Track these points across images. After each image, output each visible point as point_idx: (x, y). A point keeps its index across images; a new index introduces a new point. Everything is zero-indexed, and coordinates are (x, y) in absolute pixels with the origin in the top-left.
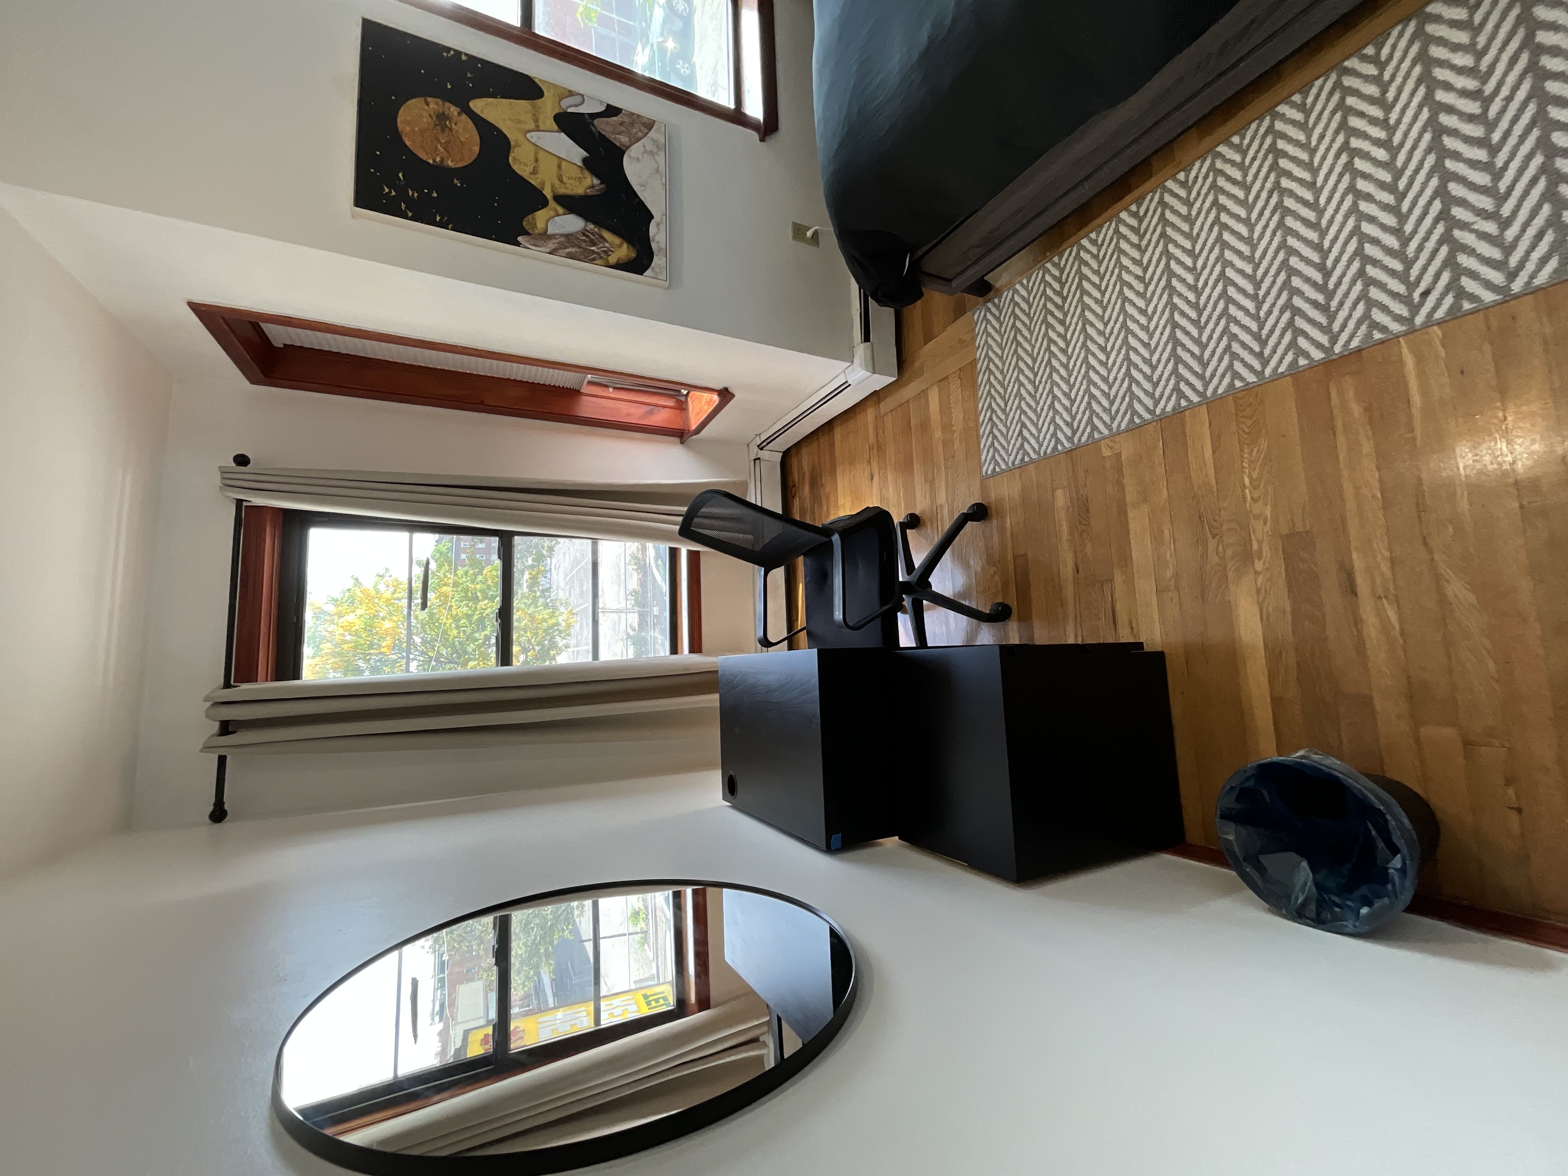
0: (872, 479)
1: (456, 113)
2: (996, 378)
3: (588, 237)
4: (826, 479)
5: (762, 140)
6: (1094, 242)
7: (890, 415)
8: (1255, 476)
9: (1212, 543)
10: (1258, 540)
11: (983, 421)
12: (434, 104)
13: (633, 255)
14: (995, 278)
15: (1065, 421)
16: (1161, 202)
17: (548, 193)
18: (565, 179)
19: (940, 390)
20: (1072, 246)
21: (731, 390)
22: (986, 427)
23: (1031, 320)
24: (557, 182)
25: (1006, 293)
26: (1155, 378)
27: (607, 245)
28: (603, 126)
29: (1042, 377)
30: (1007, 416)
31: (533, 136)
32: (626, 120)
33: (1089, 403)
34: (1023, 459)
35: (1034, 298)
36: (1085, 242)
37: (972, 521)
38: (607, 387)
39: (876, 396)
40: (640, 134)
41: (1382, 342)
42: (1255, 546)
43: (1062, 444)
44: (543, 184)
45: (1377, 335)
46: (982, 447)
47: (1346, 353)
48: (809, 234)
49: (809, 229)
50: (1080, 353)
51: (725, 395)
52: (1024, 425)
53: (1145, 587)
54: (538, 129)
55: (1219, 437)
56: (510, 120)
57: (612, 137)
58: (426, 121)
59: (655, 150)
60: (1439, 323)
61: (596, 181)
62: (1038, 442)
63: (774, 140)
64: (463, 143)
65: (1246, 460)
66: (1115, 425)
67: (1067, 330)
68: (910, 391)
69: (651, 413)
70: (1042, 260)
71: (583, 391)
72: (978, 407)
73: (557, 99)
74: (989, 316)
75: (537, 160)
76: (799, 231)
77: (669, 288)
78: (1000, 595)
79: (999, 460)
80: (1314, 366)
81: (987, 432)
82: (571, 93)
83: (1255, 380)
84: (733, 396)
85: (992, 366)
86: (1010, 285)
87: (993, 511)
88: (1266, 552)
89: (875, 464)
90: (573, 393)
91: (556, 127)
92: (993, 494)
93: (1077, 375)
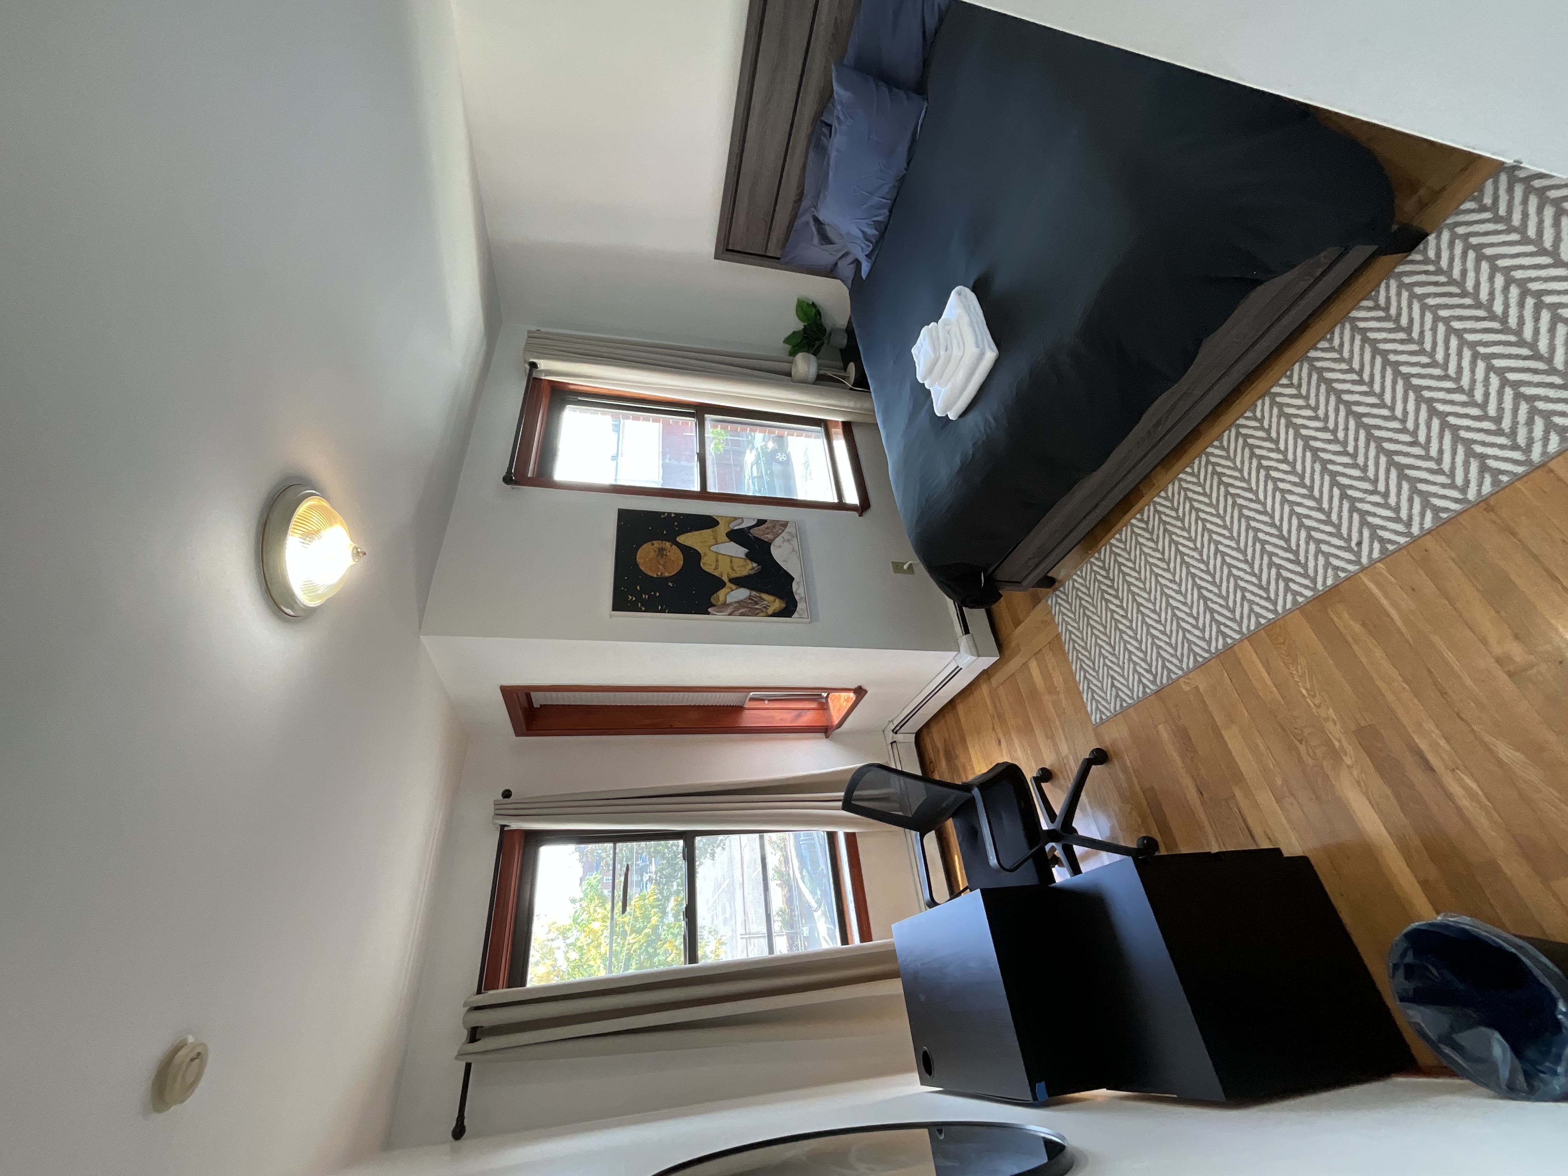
0: (1000, 743)
1: (669, 546)
2: (1080, 645)
3: (753, 600)
4: (959, 752)
5: (860, 515)
6: (1120, 541)
7: (1001, 687)
8: (1309, 687)
9: (1302, 748)
10: (1336, 739)
11: (1080, 679)
12: (657, 544)
13: (784, 605)
14: (1057, 573)
15: (1145, 669)
16: (1156, 511)
17: (725, 578)
18: (735, 568)
19: (1037, 660)
20: (1105, 545)
21: (865, 687)
22: (1083, 684)
23: (1093, 599)
24: (730, 571)
25: (1067, 583)
26: (1200, 625)
27: (766, 603)
28: (755, 532)
29: (1115, 639)
30: (1098, 672)
31: (714, 548)
32: (770, 525)
33: (1158, 653)
34: (1121, 705)
35: (1090, 584)
36: (1113, 541)
37: (1095, 764)
38: (763, 700)
39: (986, 675)
40: (780, 531)
41: (1347, 579)
42: (1337, 744)
43: (1149, 688)
44: (722, 574)
45: (1342, 575)
46: (1085, 700)
47: (1327, 589)
48: (905, 567)
49: (904, 564)
50: (1137, 617)
51: (860, 692)
52: (1113, 678)
53: (1265, 798)
54: (717, 543)
55: (1267, 661)
56: (701, 542)
57: (762, 538)
58: (652, 554)
59: (789, 537)
60: (1380, 560)
61: (755, 565)
62: (1129, 689)
63: (868, 514)
64: (673, 562)
65: (1296, 676)
66: (1184, 666)
67: (1122, 601)
68: (1013, 665)
69: (799, 716)
70: (1087, 557)
71: (746, 706)
72: (1072, 670)
73: (727, 524)
74: (1060, 601)
75: (717, 561)
76: (897, 567)
77: (810, 623)
78: (1143, 830)
79: (1103, 709)
80: (1310, 601)
81: (1086, 688)
82: (735, 519)
83: (1274, 616)
84: (866, 692)
85: (1073, 636)
86: (1069, 577)
87: (1112, 753)
88: (1349, 748)
89: (999, 730)
90: (738, 709)
91: (727, 539)
92: (1107, 739)
93: (1142, 633)
